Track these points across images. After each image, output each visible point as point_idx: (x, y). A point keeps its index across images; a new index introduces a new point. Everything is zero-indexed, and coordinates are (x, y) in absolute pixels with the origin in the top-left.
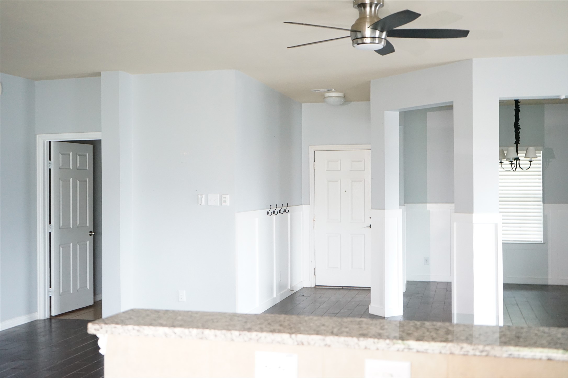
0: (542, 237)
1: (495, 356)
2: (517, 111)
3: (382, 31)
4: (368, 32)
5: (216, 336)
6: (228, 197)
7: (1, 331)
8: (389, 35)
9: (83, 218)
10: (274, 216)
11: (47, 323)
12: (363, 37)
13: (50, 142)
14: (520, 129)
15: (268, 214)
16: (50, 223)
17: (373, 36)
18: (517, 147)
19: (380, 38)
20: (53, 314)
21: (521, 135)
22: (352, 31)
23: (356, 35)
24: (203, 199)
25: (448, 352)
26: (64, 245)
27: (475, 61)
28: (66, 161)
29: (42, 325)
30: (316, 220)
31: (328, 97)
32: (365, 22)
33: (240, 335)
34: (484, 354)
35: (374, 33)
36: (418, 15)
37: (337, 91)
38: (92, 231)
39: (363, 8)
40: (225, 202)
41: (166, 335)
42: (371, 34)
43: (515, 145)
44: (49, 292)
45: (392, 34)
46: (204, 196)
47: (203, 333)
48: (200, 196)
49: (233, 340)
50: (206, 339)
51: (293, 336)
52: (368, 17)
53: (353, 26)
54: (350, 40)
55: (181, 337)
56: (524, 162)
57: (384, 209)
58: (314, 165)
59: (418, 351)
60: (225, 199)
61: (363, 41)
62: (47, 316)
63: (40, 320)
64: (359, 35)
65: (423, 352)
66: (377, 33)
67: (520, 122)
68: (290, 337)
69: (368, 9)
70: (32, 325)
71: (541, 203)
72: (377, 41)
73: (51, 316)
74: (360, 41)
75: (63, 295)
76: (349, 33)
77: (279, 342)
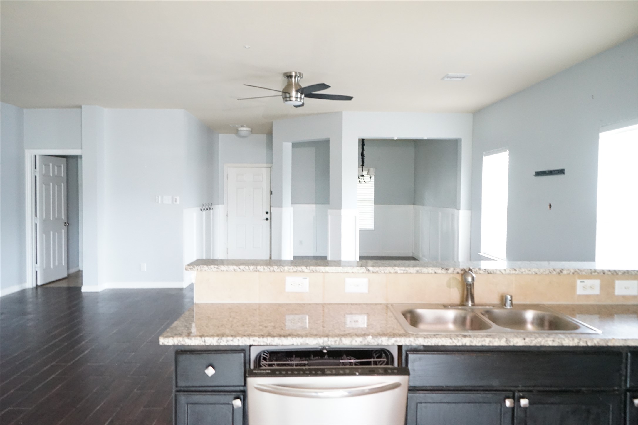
0: (373, 226)
1: (411, 273)
2: (363, 145)
3: (302, 94)
4: (294, 93)
5: (264, 269)
6: (178, 198)
7: (1, 298)
8: (306, 96)
9: (60, 212)
10: (204, 212)
11: (34, 291)
12: (290, 97)
13: (35, 156)
14: (364, 156)
15: (201, 210)
16: (36, 216)
17: (296, 96)
18: (362, 168)
19: (301, 98)
20: (39, 284)
21: (365, 161)
22: (283, 92)
23: (286, 95)
24: (160, 200)
25: (388, 272)
26: (46, 232)
27: (344, 113)
28: (47, 170)
29: (30, 292)
30: (228, 215)
31: (241, 130)
32: (292, 87)
33: (278, 268)
34: (405, 272)
35: (297, 94)
36: (329, 87)
37: (247, 127)
38: (66, 222)
39: (290, 79)
40: (176, 201)
41: (234, 270)
42: (295, 95)
43: (361, 167)
44: (35, 267)
45: (308, 96)
46: (160, 197)
47: (256, 268)
48: (157, 197)
49: (274, 271)
50: (259, 271)
51: (308, 267)
52: (294, 84)
53: (283, 89)
54: (281, 98)
55: (244, 271)
56: (366, 177)
57: (281, 207)
58: (227, 177)
59: (373, 272)
60: (176, 199)
61: (290, 99)
62: (34, 285)
63: (29, 289)
64: (288, 95)
65: (375, 273)
66: (299, 94)
67: (364, 152)
68: (307, 268)
69: (293, 79)
70: (23, 292)
71: (373, 204)
72: (299, 100)
73: (37, 285)
74: (288, 99)
75: (46, 270)
76: (281, 93)
77: (300, 271)
